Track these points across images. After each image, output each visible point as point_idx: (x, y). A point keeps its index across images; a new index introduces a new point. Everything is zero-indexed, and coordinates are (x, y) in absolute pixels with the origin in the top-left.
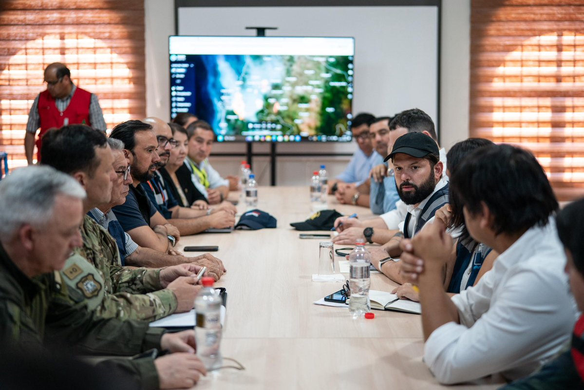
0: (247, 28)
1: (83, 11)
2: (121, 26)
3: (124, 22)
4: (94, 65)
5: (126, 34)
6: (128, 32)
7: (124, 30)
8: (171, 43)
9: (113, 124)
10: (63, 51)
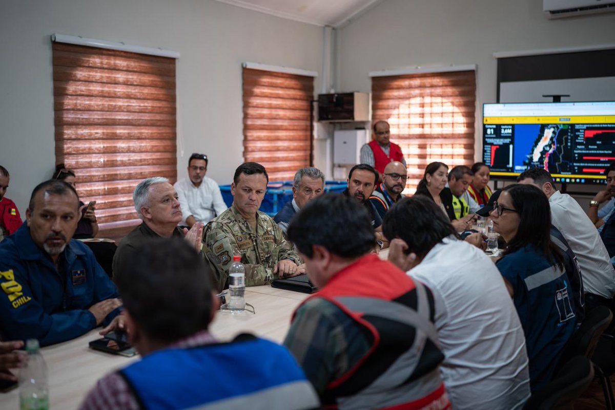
0: (544, 96)
1: (435, 88)
2: (459, 98)
3: (461, 94)
4: (442, 125)
5: (462, 103)
6: (464, 102)
7: (461, 100)
8: (485, 109)
9: (452, 166)
10: (422, 115)
